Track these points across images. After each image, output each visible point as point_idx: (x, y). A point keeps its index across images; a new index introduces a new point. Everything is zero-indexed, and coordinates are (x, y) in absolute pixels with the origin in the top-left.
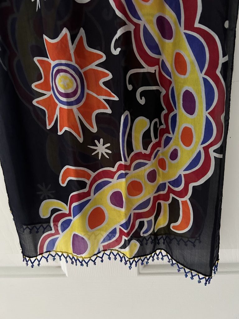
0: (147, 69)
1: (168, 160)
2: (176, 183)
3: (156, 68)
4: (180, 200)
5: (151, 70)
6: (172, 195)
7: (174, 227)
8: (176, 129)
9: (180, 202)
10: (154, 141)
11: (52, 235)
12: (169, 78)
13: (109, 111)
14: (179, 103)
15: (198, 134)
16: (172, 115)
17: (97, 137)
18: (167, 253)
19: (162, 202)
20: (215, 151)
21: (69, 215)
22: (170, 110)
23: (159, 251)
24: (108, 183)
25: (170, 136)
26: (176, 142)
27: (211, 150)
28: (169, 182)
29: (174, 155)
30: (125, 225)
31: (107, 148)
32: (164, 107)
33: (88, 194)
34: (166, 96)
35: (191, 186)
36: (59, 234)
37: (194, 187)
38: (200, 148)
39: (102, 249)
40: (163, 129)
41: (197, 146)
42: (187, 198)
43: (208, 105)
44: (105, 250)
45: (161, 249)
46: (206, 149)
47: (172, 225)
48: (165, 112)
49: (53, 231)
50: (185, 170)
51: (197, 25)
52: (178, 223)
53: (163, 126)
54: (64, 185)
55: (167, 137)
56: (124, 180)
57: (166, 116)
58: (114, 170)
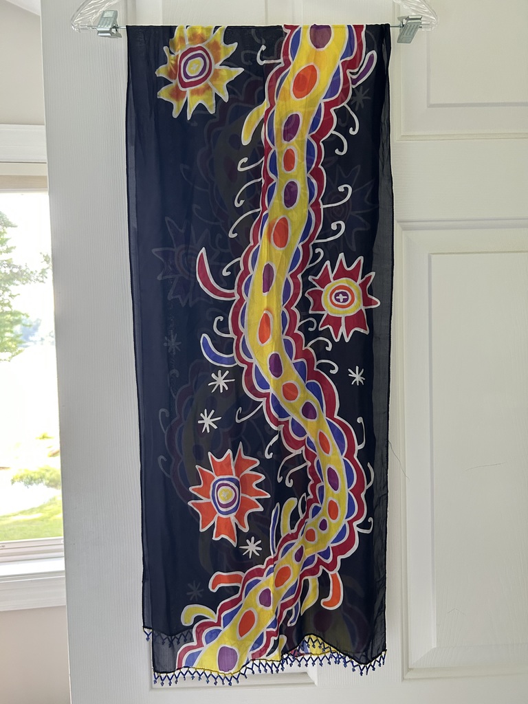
0: (295, 452)
1: (318, 531)
2: (325, 554)
3: (303, 448)
4: (330, 573)
5: (298, 452)
6: (321, 568)
7: (324, 603)
8: (324, 500)
9: (329, 575)
10: (302, 516)
11: (193, 648)
12: (314, 451)
13: (261, 509)
14: (325, 474)
15: (343, 509)
16: (318, 486)
17: (248, 536)
18: (317, 636)
19: (310, 578)
20: (358, 526)
21: (218, 624)
22: (317, 481)
23: (308, 636)
24: (258, 581)
25: (319, 505)
26: (324, 514)
27: (355, 524)
28: (319, 553)
29: (323, 525)
30: (273, 625)
31: (257, 546)
32: (310, 477)
33: (240, 599)
34: (312, 467)
35: (339, 558)
36: (202, 646)
37: (342, 560)
38: (345, 522)
39: (250, 658)
40: (310, 499)
41: (342, 520)
42: (336, 571)
43: (349, 484)
44: (253, 660)
45: (310, 634)
46: (350, 523)
47: (323, 601)
48: (311, 483)
49: (195, 643)
50: (333, 542)
51: (336, 416)
52: (329, 598)
53: (311, 496)
54: (215, 591)
55: (316, 507)
56: (272, 574)
57: (313, 488)
58: (263, 567)
